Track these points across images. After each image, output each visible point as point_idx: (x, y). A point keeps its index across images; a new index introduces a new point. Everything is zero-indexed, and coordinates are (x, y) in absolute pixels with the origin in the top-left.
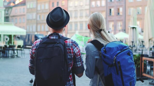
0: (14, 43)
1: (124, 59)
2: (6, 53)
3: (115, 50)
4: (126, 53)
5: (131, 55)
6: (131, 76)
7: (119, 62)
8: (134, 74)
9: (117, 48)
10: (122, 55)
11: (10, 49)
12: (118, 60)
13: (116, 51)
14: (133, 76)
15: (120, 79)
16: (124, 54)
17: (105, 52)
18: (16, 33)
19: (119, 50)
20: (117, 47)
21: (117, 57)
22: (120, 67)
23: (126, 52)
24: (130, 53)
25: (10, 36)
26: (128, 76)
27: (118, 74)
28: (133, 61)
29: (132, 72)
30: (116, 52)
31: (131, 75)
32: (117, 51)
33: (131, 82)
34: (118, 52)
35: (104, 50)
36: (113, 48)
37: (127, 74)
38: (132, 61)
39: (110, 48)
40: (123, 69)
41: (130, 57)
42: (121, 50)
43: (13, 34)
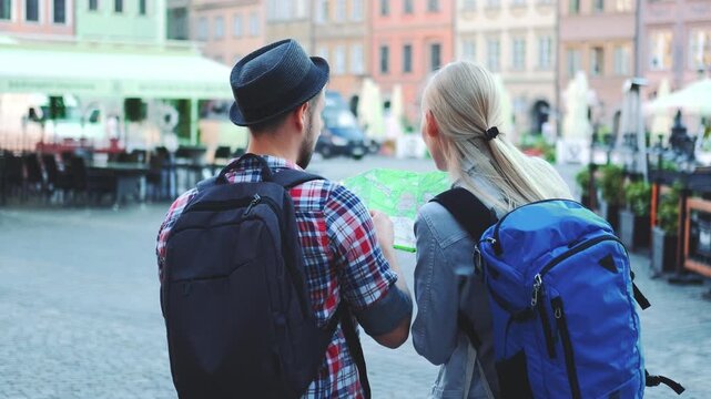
0: (199, 133)
1: (584, 287)
2: (164, 180)
3: (544, 243)
4: (595, 261)
5: (620, 270)
6: (615, 365)
7: (557, 302)
8: (631, 356)
9: (551, 234)
10: (571, 267)
11: (181, 161)
12: (555, 294)
13: (549, 247)
14: (627, 366)
15: (565, 379)
16: (586, 262)
17: (497, 249)
18: (208, 89)
19: (563, 245)
20: (554, 231)
21: (547, 276)
22: (562, 323)
23: (594, 254)
24: (616, 260)
25: (182, 106)
26: (602, 366)
27: (552, 354)
28: (627, 294)
29: (624, 346)
30: (548, 251)
31: (615, 358)
32: (552, 250)
33: (618, 391)
34: (555, 254)
35: (494, 241)
36: (533, 233)
37: (596, 354)
38: (625, 298)
39: (520, 236)
40: (575, 334)
41: (612, 275)
42: (570, 246)
43: (194, 96)
